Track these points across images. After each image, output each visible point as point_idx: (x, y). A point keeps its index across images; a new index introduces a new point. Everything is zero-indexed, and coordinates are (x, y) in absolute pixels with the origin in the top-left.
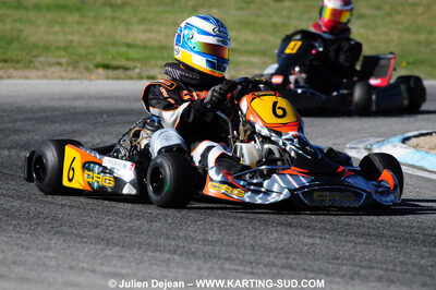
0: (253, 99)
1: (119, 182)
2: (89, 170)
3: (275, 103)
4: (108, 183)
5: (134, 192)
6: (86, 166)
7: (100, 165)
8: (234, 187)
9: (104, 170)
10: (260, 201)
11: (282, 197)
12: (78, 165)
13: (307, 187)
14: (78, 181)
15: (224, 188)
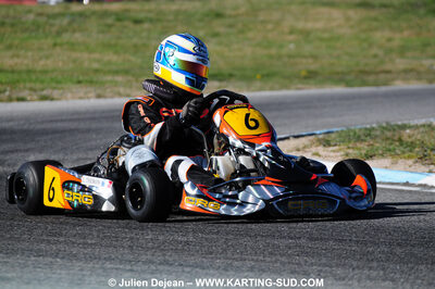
0: (226, 112)
1: (98, 200)
2: (68, 189)
3: (247, 115)
4: (88, 201)
5: (113, 208)
6: (66, 186)
7: (79, 184)
8: (210, 200)
9: (84, 189)
10: (235, 213)
11: (257, 208)
12: (57, 185)
13: (281, 197)
14: (59, 200)
15: (200, 202)
